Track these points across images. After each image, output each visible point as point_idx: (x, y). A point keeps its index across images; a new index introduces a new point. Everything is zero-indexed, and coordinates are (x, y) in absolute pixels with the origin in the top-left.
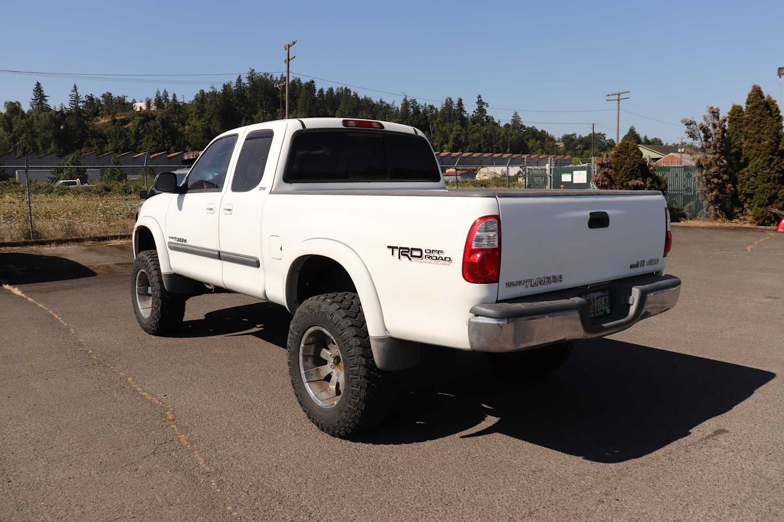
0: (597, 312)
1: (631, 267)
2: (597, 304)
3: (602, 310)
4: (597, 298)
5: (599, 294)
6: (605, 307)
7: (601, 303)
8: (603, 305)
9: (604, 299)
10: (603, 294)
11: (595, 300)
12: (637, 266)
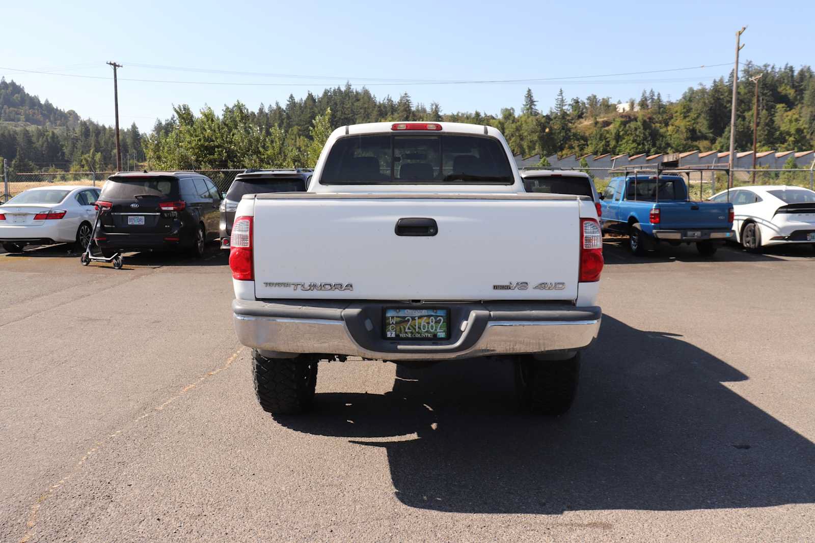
0: (420, 333)
1: (495, 287)
2: (420, 323)
4: (420, 317)
6: (436, 330)
7: (428, 323)
8: (432, 327)
9: (434, 320)
10: (433, 314)
11: (417, 318)
12: (507, 287)
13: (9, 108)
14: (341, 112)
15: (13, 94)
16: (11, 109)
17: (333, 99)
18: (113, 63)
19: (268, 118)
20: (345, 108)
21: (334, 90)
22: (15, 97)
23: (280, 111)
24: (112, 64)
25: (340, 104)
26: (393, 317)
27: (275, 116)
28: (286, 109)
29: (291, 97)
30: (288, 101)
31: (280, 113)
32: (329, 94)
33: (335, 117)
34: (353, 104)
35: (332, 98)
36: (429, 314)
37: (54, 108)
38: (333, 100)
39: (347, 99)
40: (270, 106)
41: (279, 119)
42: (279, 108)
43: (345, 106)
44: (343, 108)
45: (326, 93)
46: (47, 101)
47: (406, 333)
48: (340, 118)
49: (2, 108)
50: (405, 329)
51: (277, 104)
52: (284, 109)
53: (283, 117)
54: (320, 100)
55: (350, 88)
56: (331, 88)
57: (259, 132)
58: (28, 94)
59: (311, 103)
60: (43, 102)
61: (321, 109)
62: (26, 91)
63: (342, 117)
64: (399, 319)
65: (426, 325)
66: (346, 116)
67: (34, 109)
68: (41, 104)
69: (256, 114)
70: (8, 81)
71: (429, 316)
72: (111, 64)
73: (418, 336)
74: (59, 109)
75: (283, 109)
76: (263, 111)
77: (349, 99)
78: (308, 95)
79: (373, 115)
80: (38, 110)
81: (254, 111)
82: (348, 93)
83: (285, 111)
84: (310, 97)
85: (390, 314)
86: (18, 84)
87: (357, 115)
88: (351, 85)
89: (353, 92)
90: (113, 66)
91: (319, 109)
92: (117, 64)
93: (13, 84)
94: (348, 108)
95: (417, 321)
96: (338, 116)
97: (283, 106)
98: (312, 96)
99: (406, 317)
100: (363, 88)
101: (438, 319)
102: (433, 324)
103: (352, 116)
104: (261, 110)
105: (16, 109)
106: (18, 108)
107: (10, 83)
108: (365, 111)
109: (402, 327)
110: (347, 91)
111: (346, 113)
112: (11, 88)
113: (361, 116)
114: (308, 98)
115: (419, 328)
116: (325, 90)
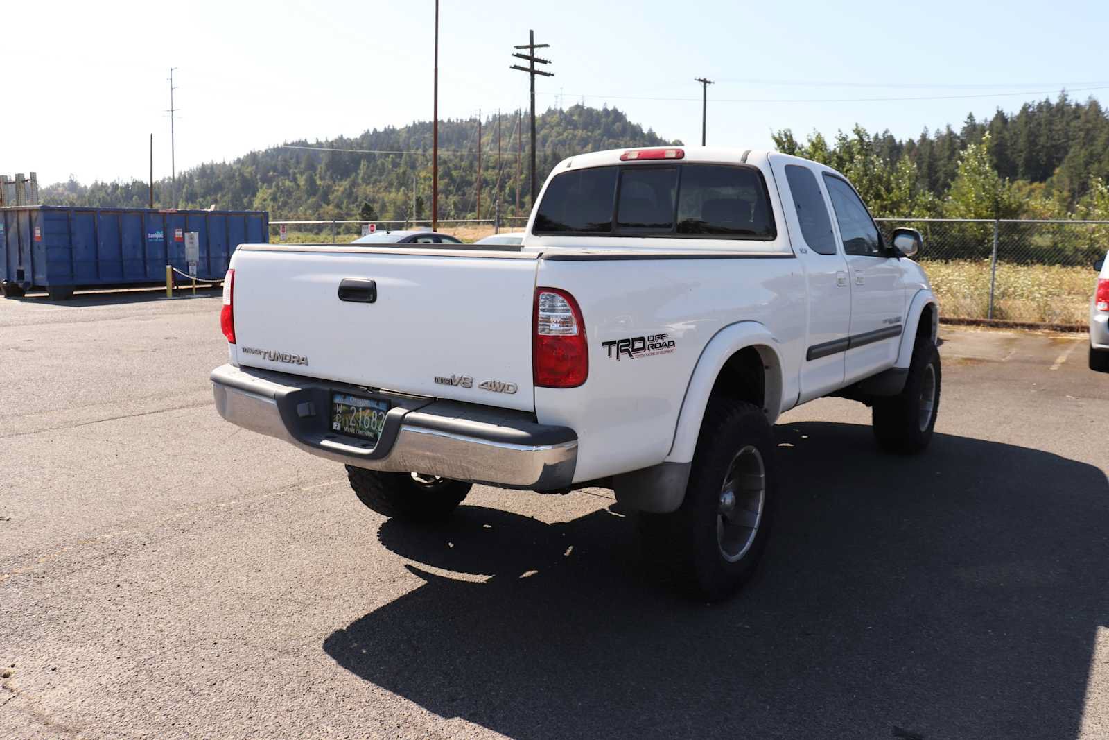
0: (361, 429)
1: (437, 380)
2: (363, 417)
3: (369, 429)
4: (364, 409)
5: (367, 403)
6: (377, 428)
7: (371, 418)
8: (374, 423)
9: (376, 415)
10: (375, 406)
11: (360, 409)
12: (450, 382)
13: (608, 139)
14: (1046, 137)
15: (614, 123)
16: (611, 140)
17: (1036, 117)
18: (702, 79)
19: (933, 148)
20: (1053, 130)
21: (1040, 104)
22: (615, 127)
23: (951, 138)
24: (702, 81)
25: (1046, 125)
26: (339, 405)
27: (943, 145)
28: (962, 134)
29: (971, 117)
30: (966, 122)
31: (951, 140)
32: (1031, 110)
33: (1037, 145)
34: (1068, 124)
35: (1034, 115)
36: (372, 406)
37: (657, 138)
38: (1036, 119)
39: (1059, 116)
40: (938, 130)
41: (949, 149)
42: (950, 133)
43: (1054, 127)
44: (1050, 131)
45: (1025, 109)
46: (651, 130)
47: (350, 427)
48: (1043, 146)
49: (601, 140)
50: (349, 422)
51: (948, 127)
52: (959, 134)
53: (955, 147)
54: (1014, 119)
55: (1066, 100)
56: (1033, 102)
57: (882, 166)
58: (630, 122)
59: (999, 124)
60: (645, 131)
61: (1015, 134)
62: (629, 119)
63: (1049, 145)
64: (344, 408)
65: (369, 420)
66: (1054, 143)
67: (635, 140)
68: (644, 134)
69: (915, 141)
70: (610, 108)
71: (372, 409)
72: (700, 80)
73: (360, 432)
74: (663, 139)
75: (956, 135)
76: (927, 137)
77: (1062, 117)
78: (996, 113)
79: (1100, 139)
80: (640, 141)
81: (913, 138)
82: (1063, 107)
83: (958, 138)
84: (1000, 116)
85: (338, 400)
86: (620, 111)
87: (1073, 140)
88: (1067, 95)
89: (1071, 106)
90: (702, 83)
91: (1012, 134)
92: (708, 80)
93: (615, 111)
94: (1060, 130)
95: (361, 413)
96: (1041, 143)
97: (958, 130)
98: (1003, 114)
99: (351, 406)
100: (1090, 98)
101: (380, 414)
102: (375, 420)
103: (1065, 142)
104: (924, 137)
105: (615, 141)
106: (619, 140)
107: (612, 110)
108: (1087, 134)
109: (347, 418)
110: (1061, 104)
111: (1056, 137)
112: (612, 116)
113: (1079, 143)
114: (996, 118)
115: (362, 423)
116: (1025, 105)
